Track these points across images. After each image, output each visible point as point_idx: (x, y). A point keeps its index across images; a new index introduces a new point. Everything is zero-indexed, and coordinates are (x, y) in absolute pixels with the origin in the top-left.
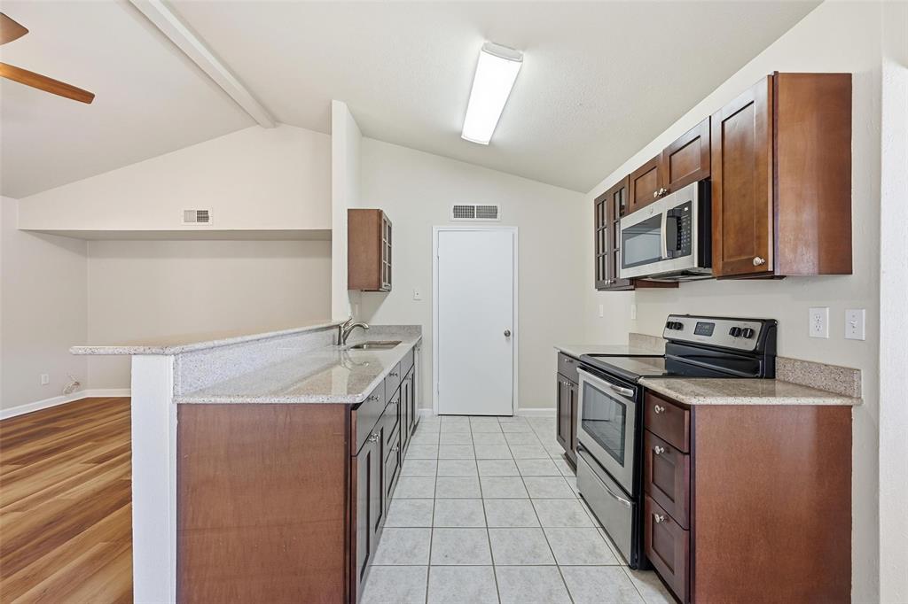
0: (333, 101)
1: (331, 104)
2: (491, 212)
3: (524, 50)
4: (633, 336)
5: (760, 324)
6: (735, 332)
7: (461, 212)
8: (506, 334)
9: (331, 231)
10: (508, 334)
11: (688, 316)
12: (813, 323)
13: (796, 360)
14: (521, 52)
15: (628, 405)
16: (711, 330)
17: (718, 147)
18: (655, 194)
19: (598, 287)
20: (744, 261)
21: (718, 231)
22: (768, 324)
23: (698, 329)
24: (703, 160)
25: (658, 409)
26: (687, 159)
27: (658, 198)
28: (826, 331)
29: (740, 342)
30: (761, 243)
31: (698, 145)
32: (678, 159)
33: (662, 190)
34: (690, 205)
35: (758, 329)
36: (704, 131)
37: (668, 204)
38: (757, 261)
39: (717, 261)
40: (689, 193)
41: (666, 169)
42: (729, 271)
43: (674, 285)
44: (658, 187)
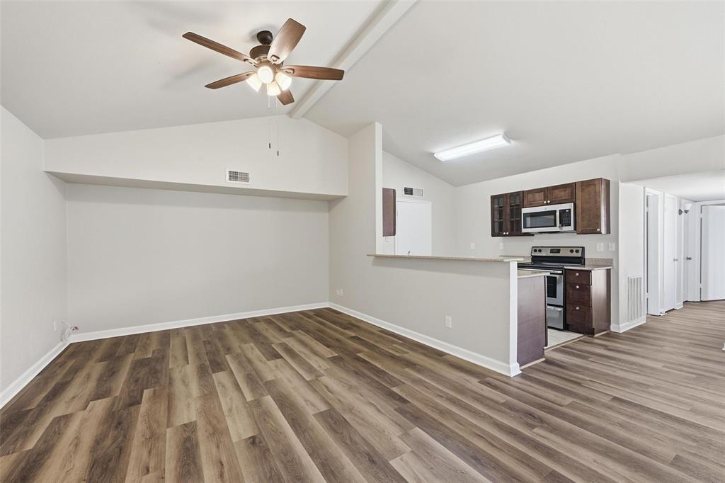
0: (376, 123)
2: (420, 192)
5: (581, 248)
6: (571, 251)
7: (407, 191)
11: (543, 247)
13: (593, 259)
15: (557, 276)
16: (558, 251)
17: (579, 193)
18: (545, 202)
19: (493, 236)
20: (592, 229)
21: (579, 220)
22: (583, 248)
23: (552, 251)
24: (572, 195)
25: (577, 274)
26: (562, 193)
27: (547, 204)
28: (602, 249)
29: (574, 254)
30: (599, 225)
31: (568, 191)
32: (556, 192)
33: (549, 202)
34: (570, 210)
35: (580, 250)
36: (572, 186)
37: (557, 208)
38: (598, 230)
39: (579, 229)
40: (569, 206)
41: (549, 194)
42: (585, 232)
43: (533, 235)
44: (545, 200)
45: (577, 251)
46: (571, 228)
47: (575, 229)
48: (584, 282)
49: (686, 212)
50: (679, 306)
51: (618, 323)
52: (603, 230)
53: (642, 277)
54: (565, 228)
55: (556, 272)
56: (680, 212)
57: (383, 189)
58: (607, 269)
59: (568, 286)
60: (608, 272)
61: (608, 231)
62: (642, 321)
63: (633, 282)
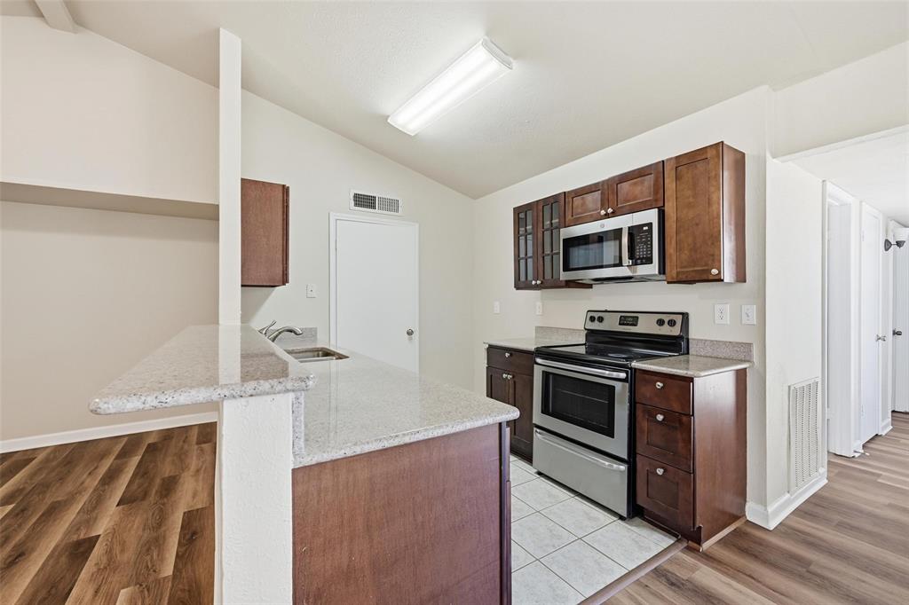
0: (222, 31)
1: (219, 31)
2: (392, 205)
3: (515, 58)
4: (539, 329)
5: (681, 316)
6: (661, 322)
7: (364, 201)
8: (408, 333)
9: (218, 206)
10: (410, 333)
11: (606, 311)
12: (717, 314)
13: (706, 340)
14: (511, 59)
15: (618, 386)
16: (634, 322)
17: (670, 184)
18: (603, 212)
19: (518, 287)
20: (699, 272)
21: (670, 249)
22: (685, 316)
23: (623, 321)
24: (656, 192)
25: (659, 385)
26: (638, 190)
27: (607, 216)
28: (727, 320)
29: (666, 330)
30: (716, 259)
31: (649, 180)
32: (625, 186)
33: (610, 210)
34: (650, 225)
35: (679, 319)
36: (657, 171)
37: (624, 222)
38: (715, 271)
39: (672, 270)
40: (651, 216)
41: (611, 194)
42: (683, 277)
43: (590, 286)
44: (603, 207)
45: (672, 323)
46: (653, 268)
47: (662, 270)
48: (676, 407)
49: (899, 244)
50: (885, 426)
51: (763, 502)
52: (728, 274)
53: (819, 380)
54: (643, 270)
55: (615, 374)
56: (888, 245)
57: (242, 179)
58: (738, 371)
59: (639, 413)
60: (741, 377)
61: (741, 277)
62: (818, 481)
63: (799, 396)
